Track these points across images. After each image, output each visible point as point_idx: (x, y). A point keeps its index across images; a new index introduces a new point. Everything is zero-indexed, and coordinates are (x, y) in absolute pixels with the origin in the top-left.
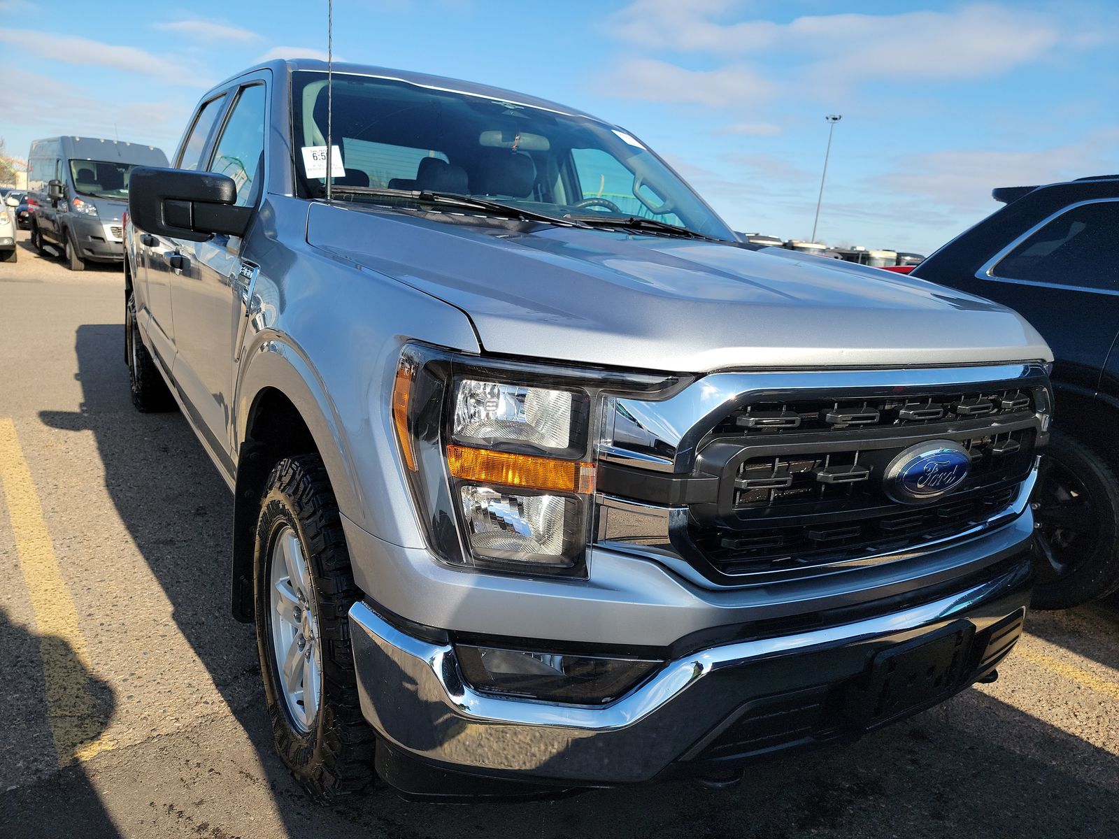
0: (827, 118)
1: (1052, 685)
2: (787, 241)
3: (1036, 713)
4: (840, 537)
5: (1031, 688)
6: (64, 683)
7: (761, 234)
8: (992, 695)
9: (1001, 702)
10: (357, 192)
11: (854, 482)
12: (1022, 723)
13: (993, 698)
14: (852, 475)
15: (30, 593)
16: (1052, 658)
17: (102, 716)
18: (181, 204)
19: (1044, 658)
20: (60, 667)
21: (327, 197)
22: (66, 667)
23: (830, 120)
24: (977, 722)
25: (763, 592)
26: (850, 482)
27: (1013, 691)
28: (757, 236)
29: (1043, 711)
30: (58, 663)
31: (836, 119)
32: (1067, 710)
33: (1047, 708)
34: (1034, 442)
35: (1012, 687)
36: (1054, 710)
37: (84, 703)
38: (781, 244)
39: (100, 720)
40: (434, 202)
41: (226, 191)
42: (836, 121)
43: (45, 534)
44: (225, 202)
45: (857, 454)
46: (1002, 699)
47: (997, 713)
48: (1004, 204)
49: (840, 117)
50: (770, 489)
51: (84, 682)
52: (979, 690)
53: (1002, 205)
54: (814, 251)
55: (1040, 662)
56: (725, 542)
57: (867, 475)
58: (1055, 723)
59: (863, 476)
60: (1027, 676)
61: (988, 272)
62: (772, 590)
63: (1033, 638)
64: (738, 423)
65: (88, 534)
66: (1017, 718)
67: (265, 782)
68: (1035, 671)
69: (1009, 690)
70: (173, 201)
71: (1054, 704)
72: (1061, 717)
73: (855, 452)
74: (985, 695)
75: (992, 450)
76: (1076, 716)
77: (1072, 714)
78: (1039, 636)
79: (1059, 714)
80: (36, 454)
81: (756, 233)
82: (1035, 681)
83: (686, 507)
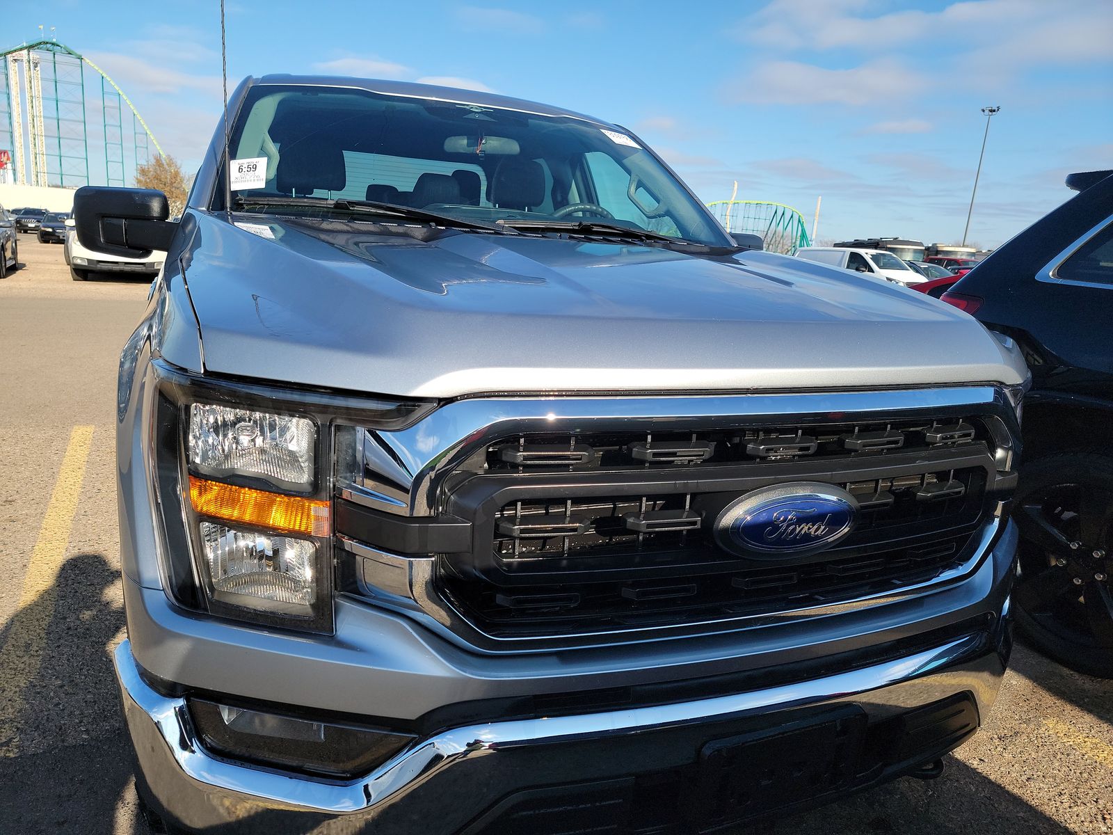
0: (984, 111)
1: (1085, 775)
2: (930, 245)
3: (1049, 810)
4: (672, 596)
5: (1054, 778)
6: (6, 685)
7: (900, 239)
8: (1000, 782)
9: (1008, 792)
10: (270, 203)
11: (688, 530)
12: (1025, 821)
13: (999, 786)
14: (685, 521)
15: (22, 593)
16: (1097, 741)
17: (23, 722)
18: (115, 221)
19: (1086, 739)
20: (11, 669)
21: (227, 209)
22: (15, 669)
23: (987, 112)
24: (966, 815)
25: (554, 659)
26: (682, 531)
27: (1028, 779)
28: (896, 241)
29: (1061, 808)
30: (11, 664)
31: (994, 111)
32: (1094, 811)
33: (1067, 805)
34: (985, 484)
35: (1029, 773)
36: (1075, 809)
37: (13, 707)
38: (923, 248)
39: (19, 726)
40: (350, 211)
41: (156, 206)
42: (994, 113)
43: (65, 537)
44: (156, 218)
45: (688, 497)
46: (1010, 788)
47: (996, 805)
48: (1078, 192)
49: (998, 108)
50: (564, 537)
51: (24, 685)
52: (984, 774)
53: (1076, 193)
54: (961, 255)
55: (1079, 744)
56: (500, 599)
57: (699, 523)
58: (1071, 826)
59: (694, 523)
60: (1055, 761)
61: (1051, 274)
62: (566, 658)
63: (1080, 714)
64: (504, 458)
65: (103, 538)
66: (1021, 814)
67: (133, 809)
68: (1068, 755)
69: (1024, 778)
70: (109, 219)
71: (1079, 801)
72: (1083, 819)
73: (686, 495)
74: (990, 781)
75: (915, 495)
76: (1104, 819)
77: (1099, 817)
78: (1090, 711)
79: (1081, 814)
80: (98, 459)
81: (895, 237)
82: (1064, 769)
83: (433, 556)
